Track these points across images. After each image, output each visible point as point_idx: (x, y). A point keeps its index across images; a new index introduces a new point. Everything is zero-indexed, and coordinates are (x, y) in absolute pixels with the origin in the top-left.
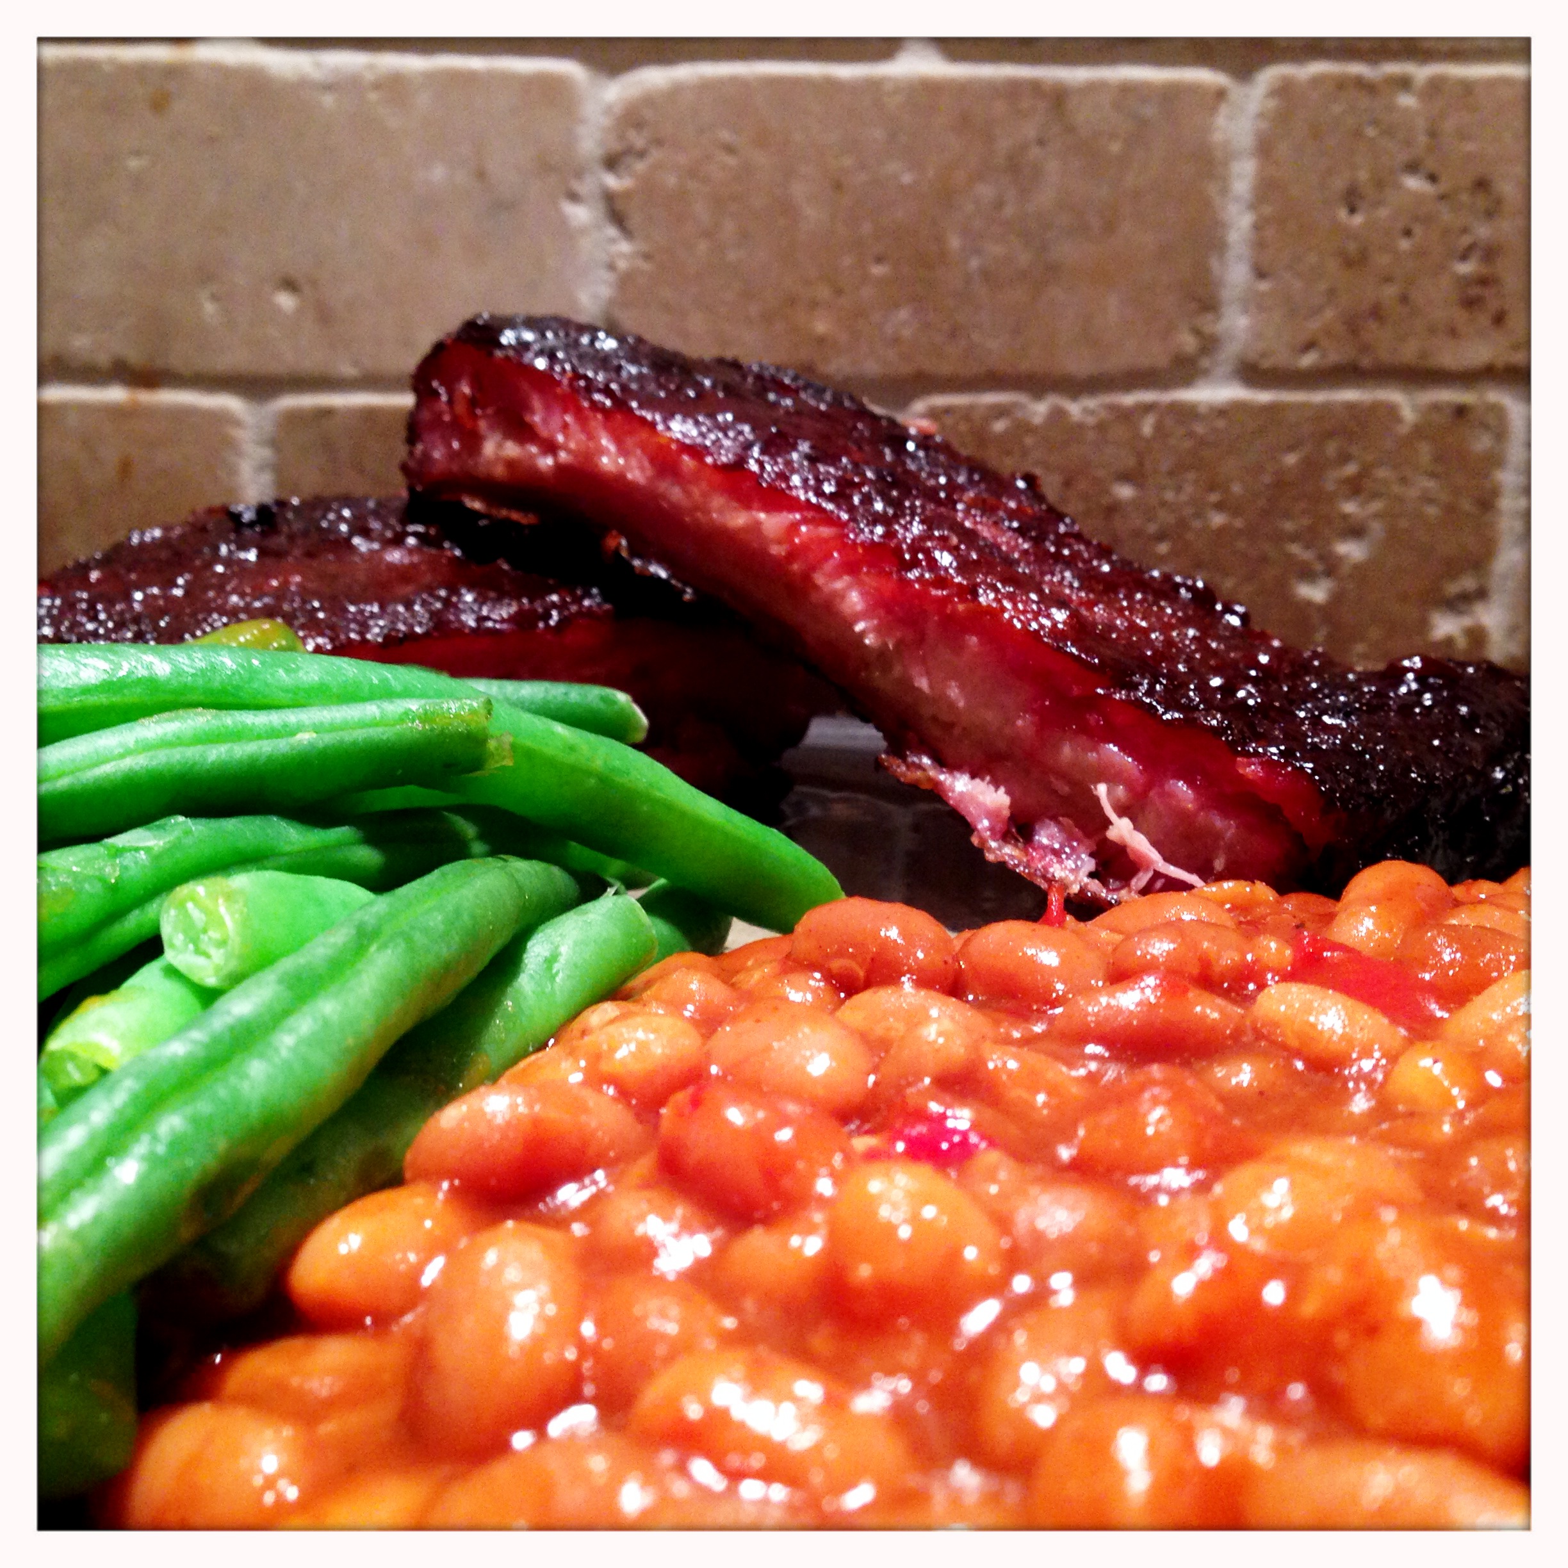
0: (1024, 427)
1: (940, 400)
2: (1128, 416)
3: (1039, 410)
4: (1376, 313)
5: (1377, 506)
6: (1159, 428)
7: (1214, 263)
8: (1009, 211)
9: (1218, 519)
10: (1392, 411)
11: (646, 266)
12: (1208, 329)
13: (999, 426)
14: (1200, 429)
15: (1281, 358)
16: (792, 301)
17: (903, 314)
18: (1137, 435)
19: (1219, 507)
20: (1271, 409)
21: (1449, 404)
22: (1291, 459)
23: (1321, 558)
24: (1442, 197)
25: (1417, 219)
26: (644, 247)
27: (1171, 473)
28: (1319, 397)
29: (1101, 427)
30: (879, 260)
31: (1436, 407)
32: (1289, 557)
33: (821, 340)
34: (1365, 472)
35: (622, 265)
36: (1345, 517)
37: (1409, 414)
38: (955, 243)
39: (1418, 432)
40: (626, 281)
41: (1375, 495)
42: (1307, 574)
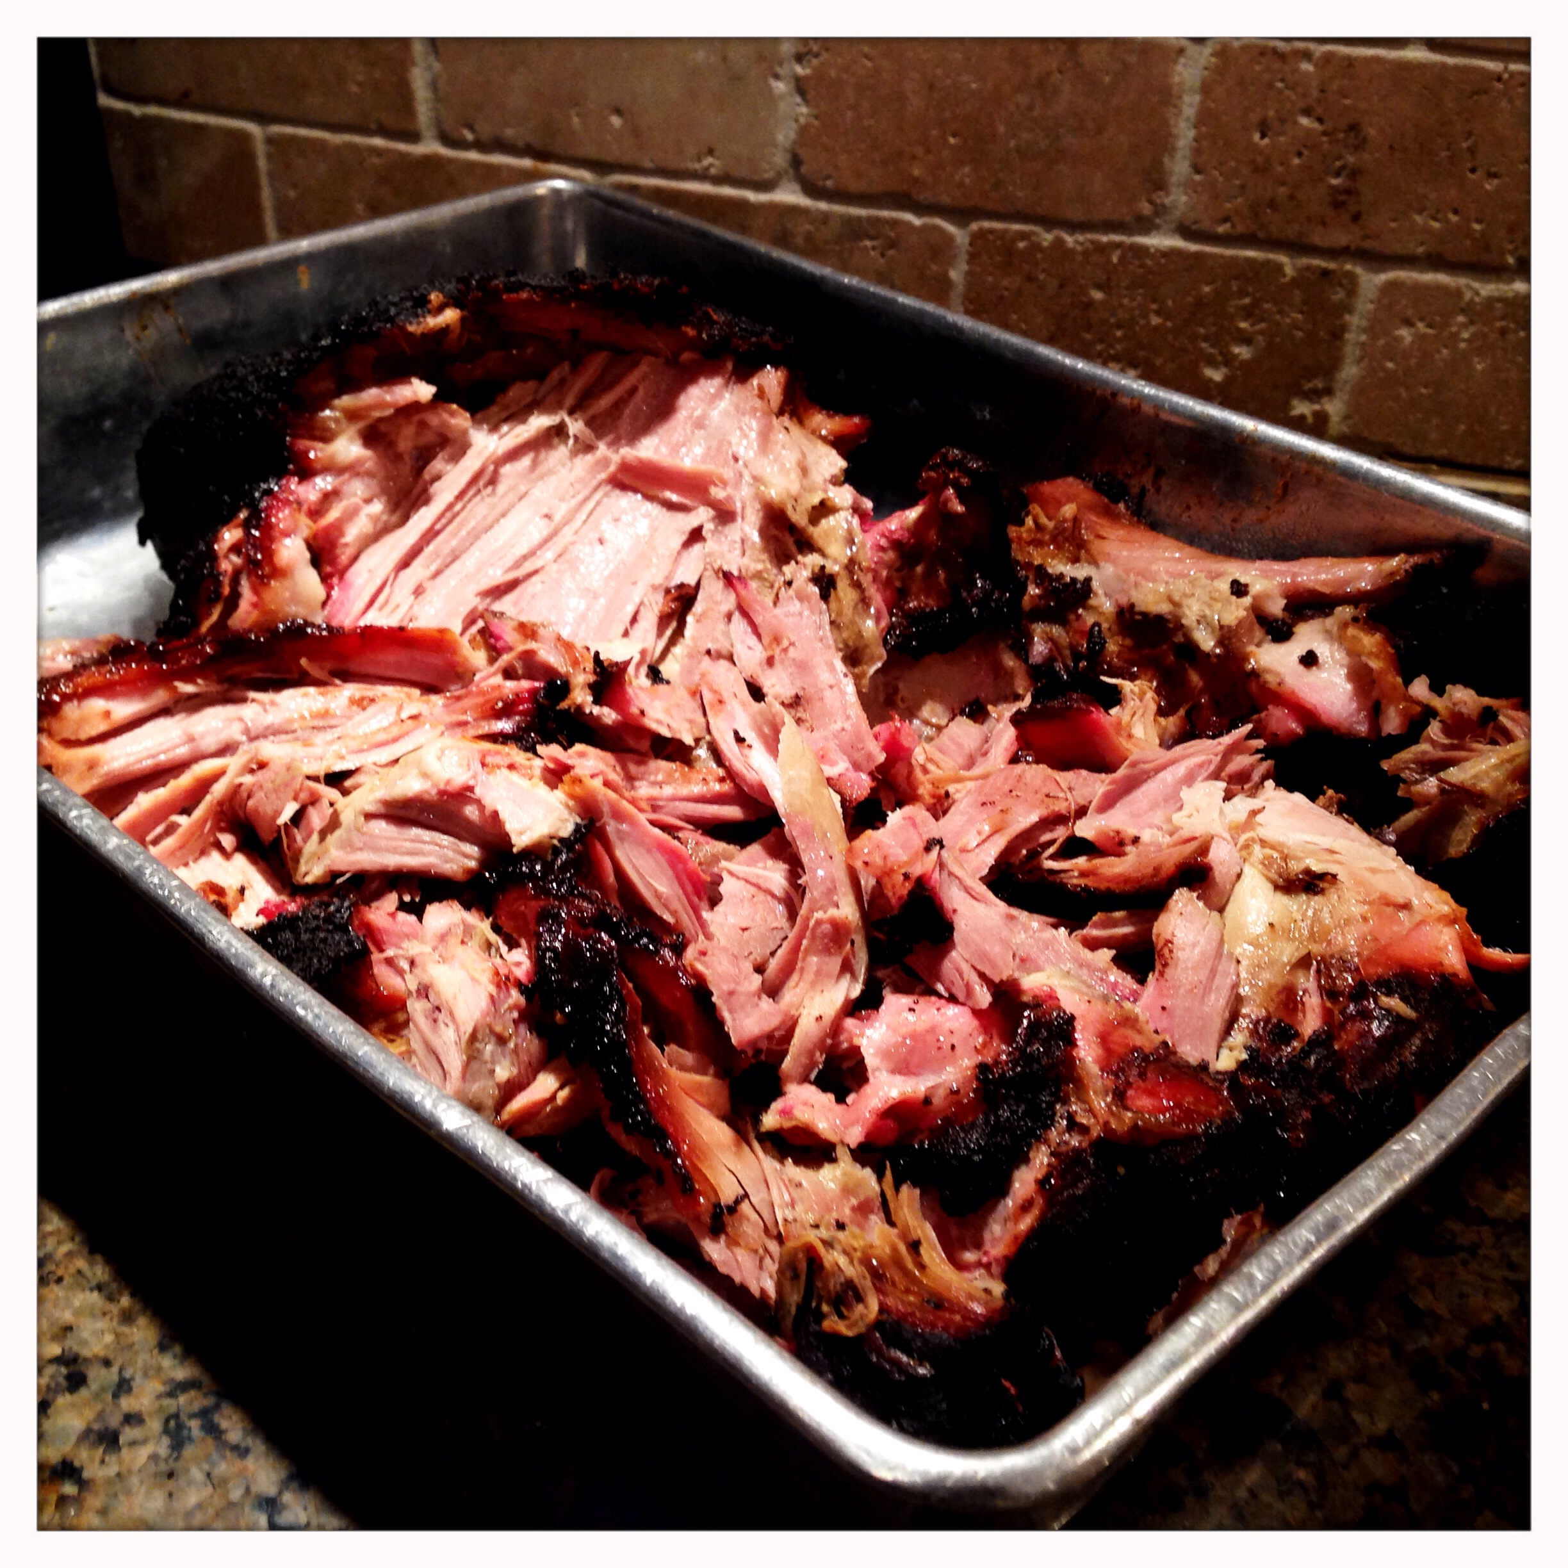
0: (1036, 247)
1: (987, 224)
2: (1102, 249)
3: (1047, 238)
4: (1272, 204)
5: (1263, 325)
6: (1122, 259)
7: (1166, 160)
8: (1036, 113)
9: (1155, 320)
10: (1279, 267)
11: (816, 123)
12: (1158, 201)
13: (1021, 245)
14: (1149, 262)
15: (1205, 225)
16: (900, 154)
17: (967, 170)
18: (1109, 262)
19: (1158, 313)
20: (1198, 255)
21: (1318, 267)
22: (1207, 289)
23: (1221, 354)
24: (1325, 133)
25: (1305, 146)
26: (815, 112)
27: (1127, 288)
28: (1229, 252)
29: (1086, 253)
30: (954, 135)
31: (1308, 268)
32: (1201, 350)
33: (916, 180)
34: (1255, 304)
35: (802, 120)
36: (1240, 330)
37: (1289, 271)
38: (1002, 129)
39: (1294, 282)
40: (803, 130)
41: (1262, 320)
42: (1213, 363)
